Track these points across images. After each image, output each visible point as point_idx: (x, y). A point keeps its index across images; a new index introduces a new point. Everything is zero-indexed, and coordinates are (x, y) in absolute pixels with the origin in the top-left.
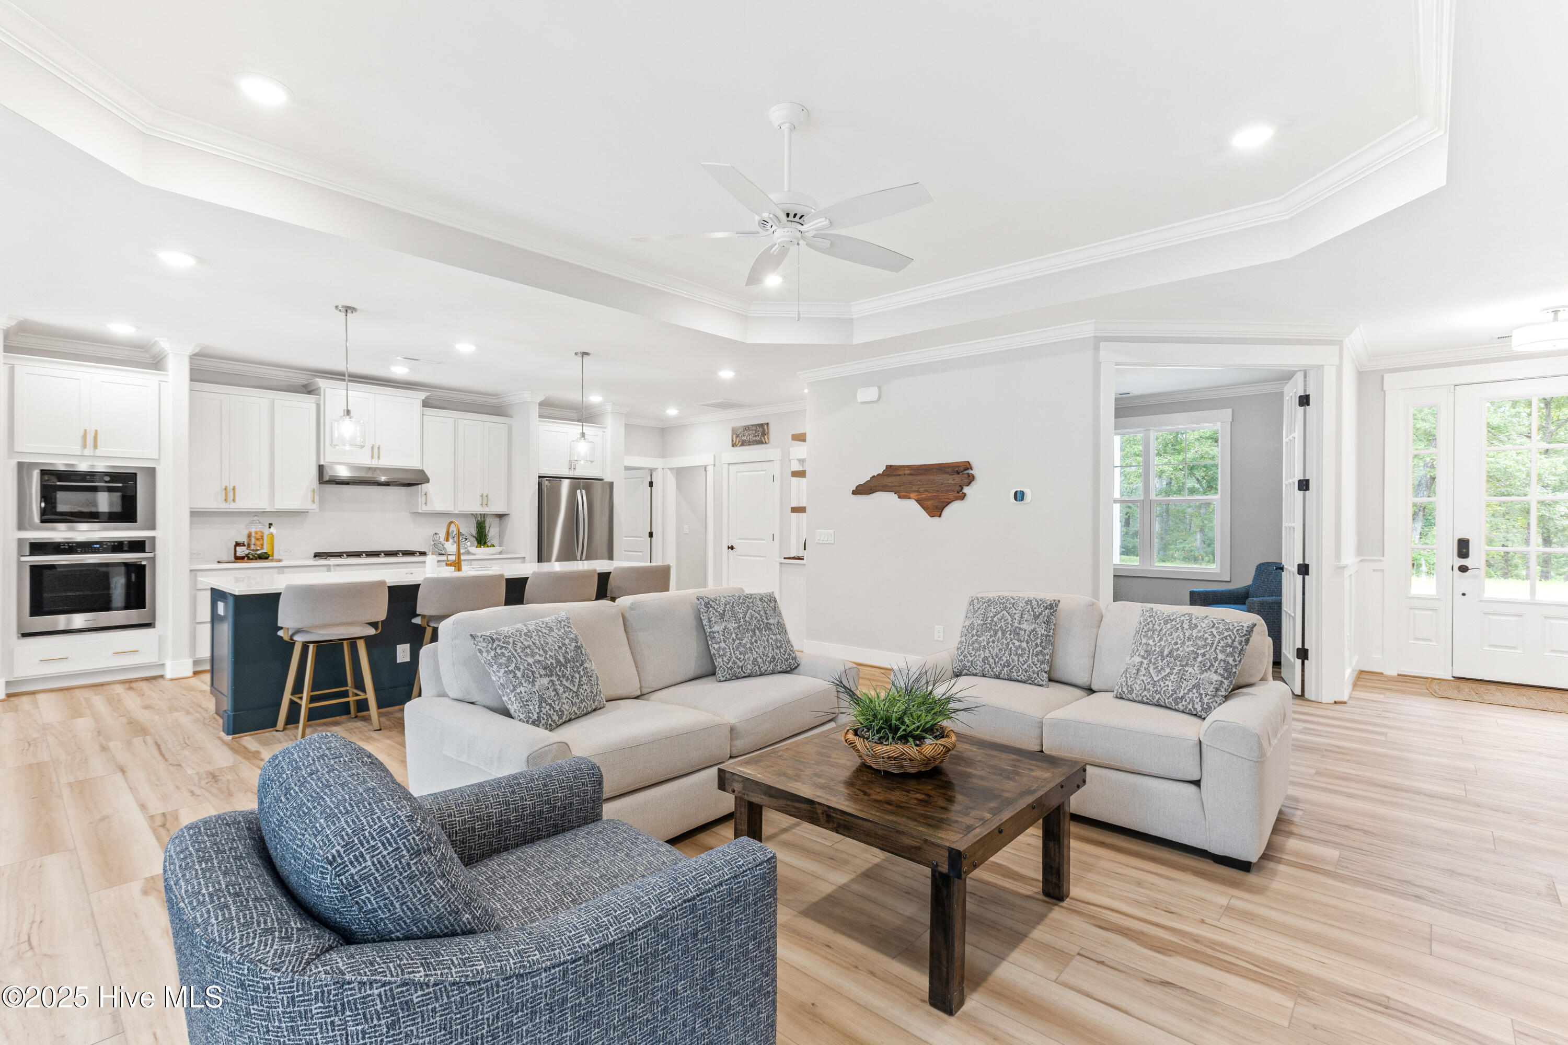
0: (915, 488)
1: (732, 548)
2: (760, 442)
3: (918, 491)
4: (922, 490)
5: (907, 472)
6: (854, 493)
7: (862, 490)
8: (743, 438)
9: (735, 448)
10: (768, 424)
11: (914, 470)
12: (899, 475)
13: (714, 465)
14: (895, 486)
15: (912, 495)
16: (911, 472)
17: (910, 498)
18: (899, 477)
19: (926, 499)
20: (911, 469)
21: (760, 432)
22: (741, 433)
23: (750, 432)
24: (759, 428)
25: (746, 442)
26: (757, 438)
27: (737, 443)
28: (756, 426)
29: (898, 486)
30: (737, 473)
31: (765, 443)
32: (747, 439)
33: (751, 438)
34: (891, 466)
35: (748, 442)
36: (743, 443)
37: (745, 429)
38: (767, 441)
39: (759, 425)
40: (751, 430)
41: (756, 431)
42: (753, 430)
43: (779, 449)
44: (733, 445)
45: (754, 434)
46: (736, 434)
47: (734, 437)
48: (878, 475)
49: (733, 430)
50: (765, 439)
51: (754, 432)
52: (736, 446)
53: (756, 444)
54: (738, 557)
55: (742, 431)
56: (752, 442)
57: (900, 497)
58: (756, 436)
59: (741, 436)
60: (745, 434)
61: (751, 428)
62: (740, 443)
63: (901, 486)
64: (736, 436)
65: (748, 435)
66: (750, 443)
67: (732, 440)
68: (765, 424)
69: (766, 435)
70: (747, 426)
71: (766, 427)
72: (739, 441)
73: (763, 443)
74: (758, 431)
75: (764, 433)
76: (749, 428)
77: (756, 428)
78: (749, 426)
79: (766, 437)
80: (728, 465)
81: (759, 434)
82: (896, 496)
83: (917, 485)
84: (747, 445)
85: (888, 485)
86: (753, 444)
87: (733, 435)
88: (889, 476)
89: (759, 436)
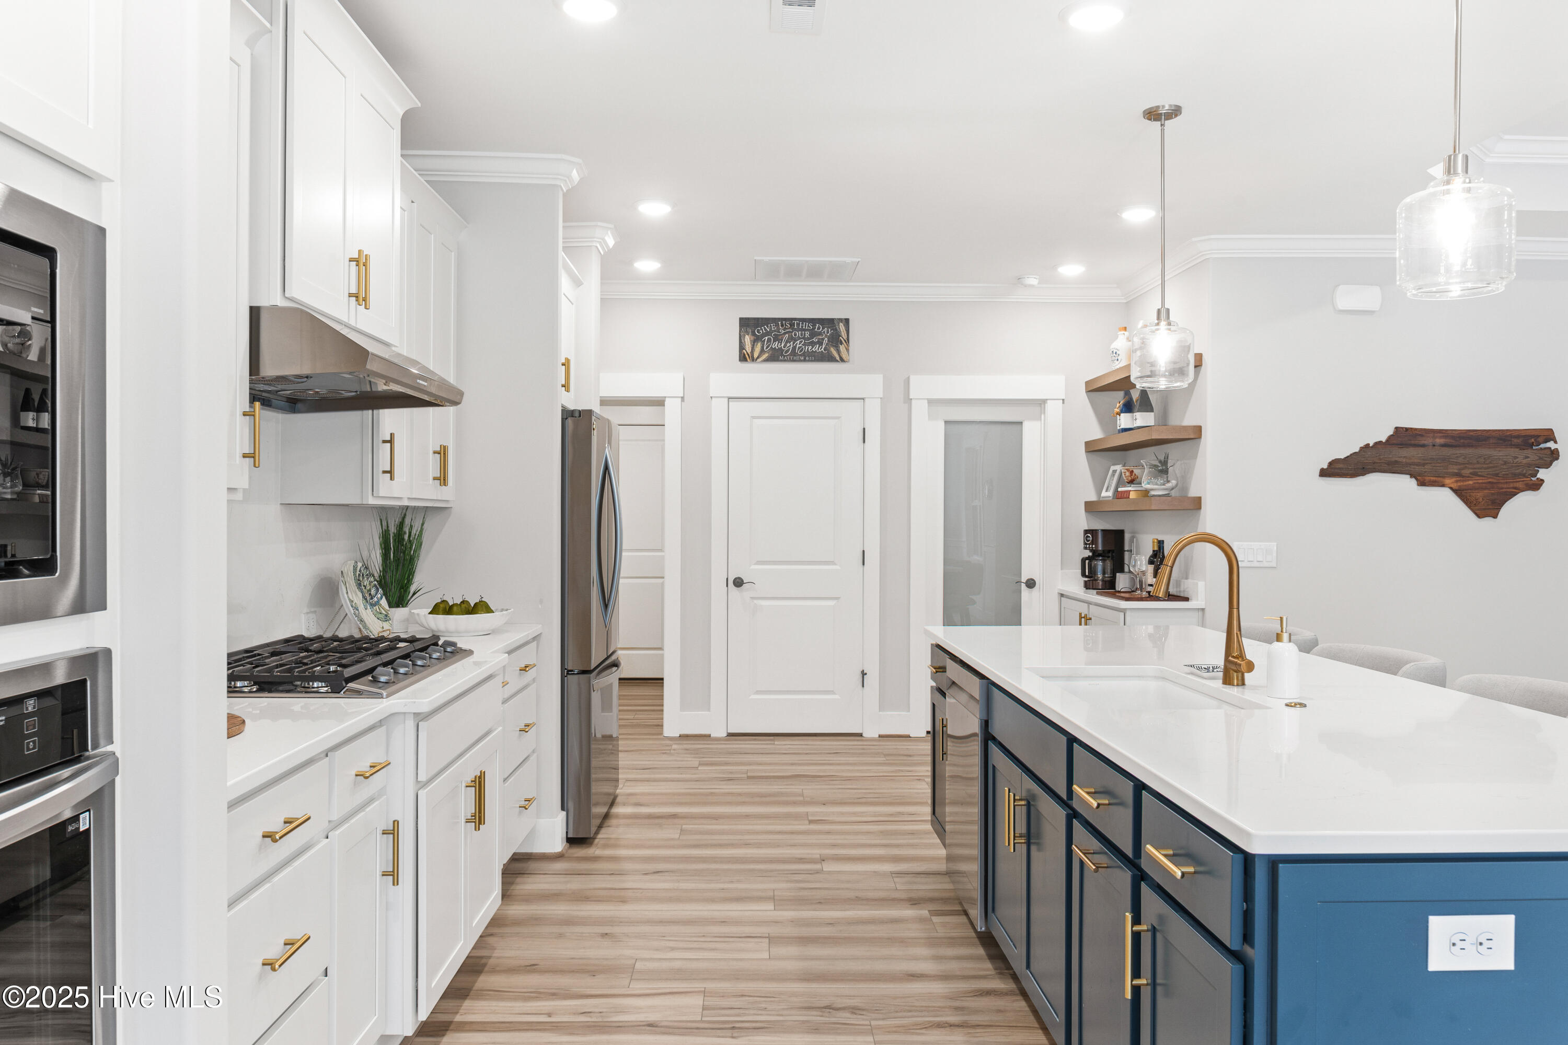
0: (1454, 469)
1: (739, 583)
2: (827, 358)
3: (1458, 475)
4: (1466, 472)
5: (1439, 441)
6: (1324, 473)
7: (1335, 470)
8: (776, 345)
9: (749, 365)
10: (847, 321)
11: (1453, 437)
12: (1423, 446)
13: (683, 398)
14: (1414, 464)
15: (1447, 481)
16: (1448, 441)
17: (1443, 486)
18: (1422, 449)
19: (1473, 488)
20: (1446, 437)
21: (826, 336)
22: (767, 334)
23: (795, 335)
24: (823, 328)
25: (782, 355)
26: (816, 348)
27: (756, 355)
28: (813, 321)
29: (1418, 464)
30: (755, 420)
31: (837, 361)
32: (786, 349)
33: (799, 348)
34: (1407, 429)
35: (791, 355)
36: (776, 356)
37: (782, 326)
38: (844, 357)
39: (822, 321)
40: (798, 330)
41: (813, 334)
42: (805, 330)
43: (881, 376)
44: (743, 358)
45: (808, 339)
46: (754, 334)
47: (748, 339)
48: (1376, 444)
49: (747, 324)
50: (839, 352)
51: (807, 334)
52: (753, 360)
53: (812, 361)
54: (755, 601)
55: (771, 329)
56: (801, 355)
57: (1422, 483)
58: (813, 344)
59: (769, 340)
60: (780, 337)
61: (798, 324)
62: (765, 356)
63: (1424, 465)
64: (753, 338)
65: (792, 339)
66: (794, 357)
67: (742, 347)
68: (840, 320)
69: (841, 343)
70: (785, 319)
71: (842, 327)
72: (762, 351)
73: (830, 359)
74: (820, 334)
75: (836, 340)
76: (792, 325)
77: (814, 326)
78: (791, 320)
79: (842, 348)
80: (726, 400)
81: (823, 339)
82: (1413, 482)
83: (1457, 464)
84: (785, 361)
85: (1396, 462)
86: (805, 360)
87: (745, 336)
88: (1402, 445)
89: (820, 343)
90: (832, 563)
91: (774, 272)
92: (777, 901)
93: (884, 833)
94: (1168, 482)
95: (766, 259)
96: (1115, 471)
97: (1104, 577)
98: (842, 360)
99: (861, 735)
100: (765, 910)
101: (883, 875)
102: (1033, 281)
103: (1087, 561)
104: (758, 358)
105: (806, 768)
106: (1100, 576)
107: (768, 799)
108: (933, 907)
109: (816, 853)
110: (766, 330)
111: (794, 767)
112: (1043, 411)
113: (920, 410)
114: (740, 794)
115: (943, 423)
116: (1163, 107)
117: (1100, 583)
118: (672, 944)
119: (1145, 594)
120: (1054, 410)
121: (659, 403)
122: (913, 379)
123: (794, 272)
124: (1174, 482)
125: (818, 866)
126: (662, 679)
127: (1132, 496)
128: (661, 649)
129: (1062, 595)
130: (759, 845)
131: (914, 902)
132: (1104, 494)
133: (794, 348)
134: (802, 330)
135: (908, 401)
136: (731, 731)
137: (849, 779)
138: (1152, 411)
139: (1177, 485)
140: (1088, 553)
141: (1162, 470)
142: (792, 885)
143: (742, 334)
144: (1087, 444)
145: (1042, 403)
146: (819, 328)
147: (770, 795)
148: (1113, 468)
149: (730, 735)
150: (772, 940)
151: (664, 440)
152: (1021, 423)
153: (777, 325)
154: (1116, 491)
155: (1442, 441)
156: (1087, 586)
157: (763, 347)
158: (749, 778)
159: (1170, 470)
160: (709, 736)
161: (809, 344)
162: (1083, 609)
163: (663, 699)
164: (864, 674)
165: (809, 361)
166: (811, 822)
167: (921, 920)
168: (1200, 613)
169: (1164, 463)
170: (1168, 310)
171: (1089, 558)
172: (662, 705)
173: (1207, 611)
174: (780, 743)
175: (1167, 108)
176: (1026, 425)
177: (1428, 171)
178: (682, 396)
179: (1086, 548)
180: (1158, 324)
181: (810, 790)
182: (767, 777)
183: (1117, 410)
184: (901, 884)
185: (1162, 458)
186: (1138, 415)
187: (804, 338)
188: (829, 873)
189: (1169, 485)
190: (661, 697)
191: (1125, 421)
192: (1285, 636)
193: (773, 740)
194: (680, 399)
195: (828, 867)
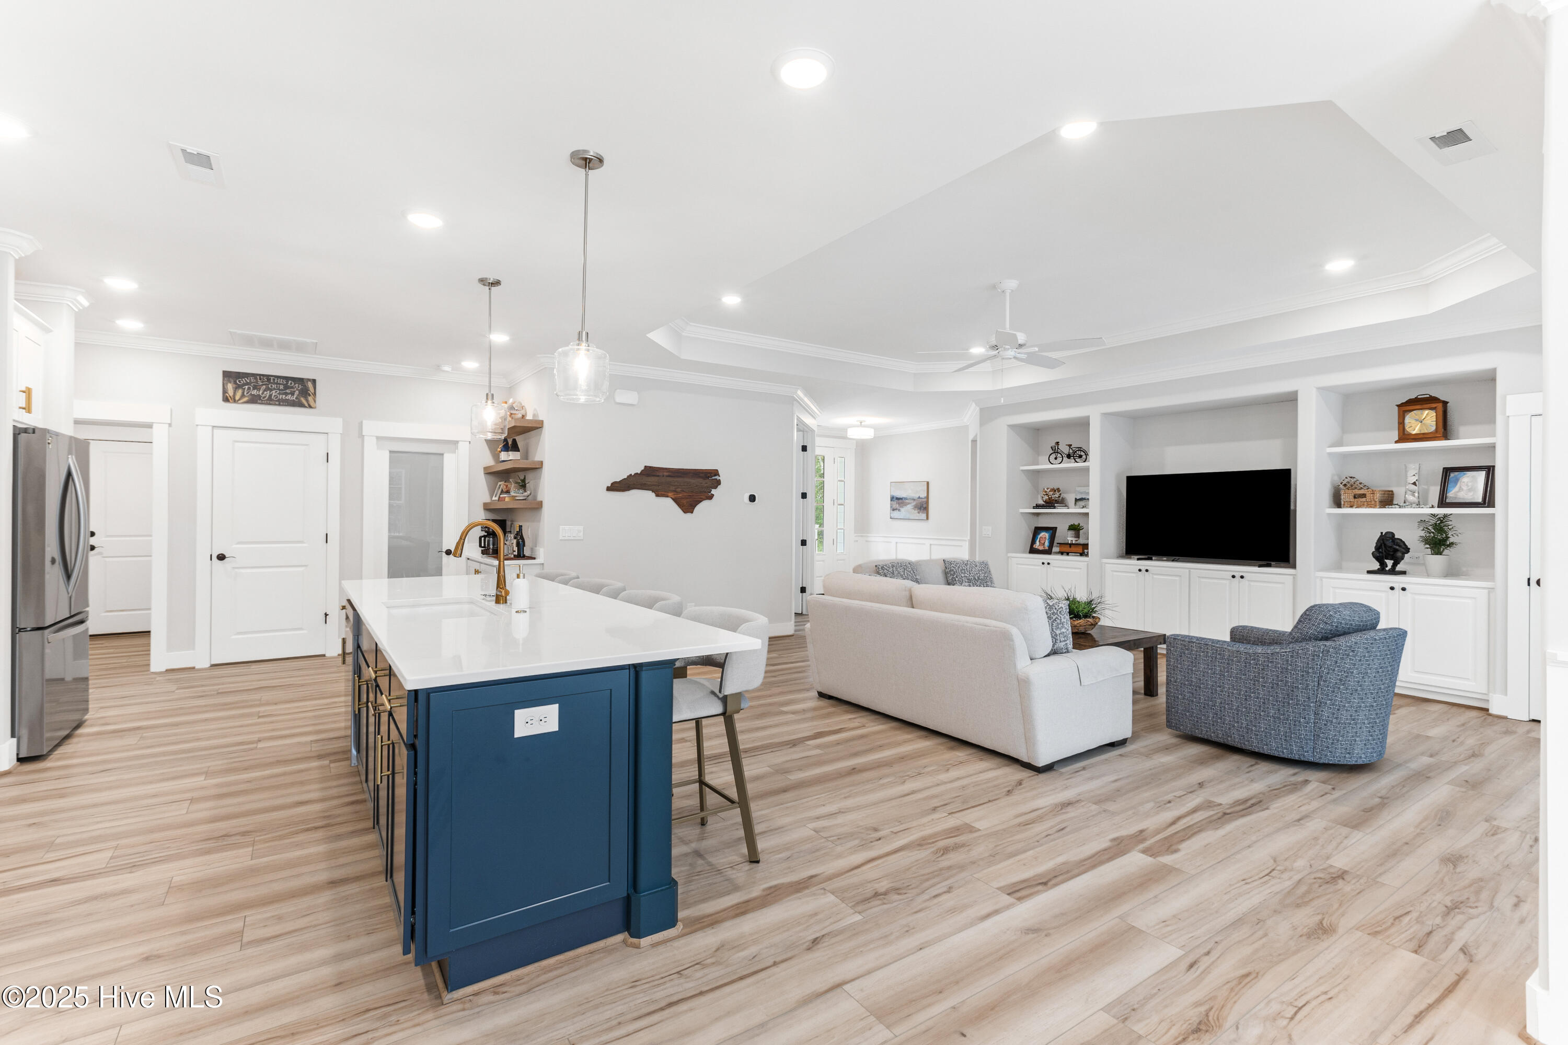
0: (672, 488)
1: (221, 557)
2: (297, 404)
3: (675, 491)
4: (679, 490)
5: (666, 474)
6: (609, 489)
7: (616, 487)
8: (255, 392)
9: (227, 404)
10: (314, 381)
11: (672, 472)
12: (658, 476)
13: (170, 425)
14: (653, 485)
15: (670, 494)
16: (670, 474)
17: (668, 497)
18: (657, 478)
19: (682, 498)
21: (297, 389)
22: (247, 384)
23: (272, 386)
24: (295, 384)
25: (260, 399)
26: (289, 397)
27: (237, 398)
28: (287, 379)
29: (655, 485)
30: (237, 444)
31: (306, 407)
32: (263, 395)
33: (275, 396)
34: (650, 467)
35: (267, 400)
36: (254, 400)
37: (260, 379)
38: (312, 404)
39: (294, 380)
40: (274, 383)
41: (286, 387)
42: (280, 384)
43: (341, 419)
44: (226, 399)
45: (282, 390)
46: (235, 382)
47: (230, 387)
48: (635, 474)
49: (228, 376)
50: (307, 401)
51: (282, 387)
52: (235, 401)
53: (285, 405)
54: (236, 570)
55: (250, 381)
56: (276, 401)
57: (657, 495)
58: (286, 394)
59: (249, 388)
60: (258, 387)
61: (274, 380)
62: (245, 399)
63: (659, 486)
64: (234, 386)
65: (267, 389)
66: (270, 401)
67: (225, 391)
68: (309, 380)
69: (310, 395)
70: (263, 375)
71: (310, 385)
72: (243, 396)
73: (301, 405)
74: (292, 387)
75: (305, 393)
76: (269, 380)
77: (287, 382)
78: (268, 377)
79: (310, 399)
80: (211, 428)
81: (295, 391)
82: (653, 494)
83: (675, 486)
84: (262, 404)
85: (645, 484)
86: (279, 405)
87: (227, 384)
88: (648, 475)
89: (293, 394)
90: (302, 542)
91: (249, 341)
92: (208, 774)
93: (315, 717)
94: (525, 491)
95: (239, 332)
96: (500, 485)
97: (493, 547)
98: (310, 407)
99: (324, 655)
100: (199, 781)
101: (305, 744)
102: (447, 368)
103: (483, 538)
104: (239, 400)
105: (271, 681)
106: (491, 547)
107: (233, 706)
108: (333, 758)
109: (255, 737)
110: (246, 381)
111: (260, 682)
112: (457, 448)
113: (370, 444)
114: (205, 706)
115: (388, 452)
116: (490, 279)
117: (491, 551)
118: (99, 819)
119: (512, 556)
120: (463, 448)
121: (149, 426)
122: (364, 422)
123: (266, 344)
124: (529, 492)
125: (254, 745)
126: (149, 632)
127: (507, 499)
128: (150, 609)
129: (468, 559)
130: (208, 739)
131: (320, 757)
132: (494, 498)
133: (271, 396)
134: (277, 383)
135: (362, 436)
136: (213, 663)
137: (302, 685)
138: (519, 451)
139: (530, 494)
140: (484, 533)
141: (523, 485)
142: (225, 761)
143: (225, 382)
144: (485, 468)
145: (456, 443)
146: (291, 384)
147: (233, 703)
148: (500, 483)
149: (214, 666)
150: (192, 801)
151: (152, 454)
152: (443, 454)
153: (256, 379)
154: (499, 497)
155: (667, 474)
156: (483, 553)
157: (243, 393)
158: (218, 693)
159: (527, 485)
160: (194, 668)
161: (283, 394)
162: (477, 566)
163: (150, 646)
164: (326, 615)
165: (283, 405)
166: (260, 717)
167: (321, 767)
168: (542, 566)
169: (524, 481)
170: (493, 395)
171: (485, 536)
172: (149, 650)
173: (545, 565)
174: (254, 667)
175: (492, 280)
176: (446, 456)
177: (647, 335)
178: (169, 422)
179: (482, 530)
180: (486, 402)
181: (266, 696)
182: (234, 692)
183: (499, 450)
184: (315, 747)
185: (523, 478)
186: (510, 453)
187: (279, 389)
188: (261, 748)
189: (526, 494)
190: (149, 645)
191: (504, 456)
192: (521, 575)
193: (250, 666)
194: (167, 425)
195: (260, 745)
